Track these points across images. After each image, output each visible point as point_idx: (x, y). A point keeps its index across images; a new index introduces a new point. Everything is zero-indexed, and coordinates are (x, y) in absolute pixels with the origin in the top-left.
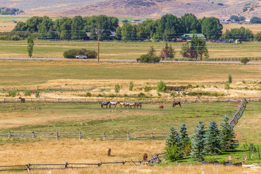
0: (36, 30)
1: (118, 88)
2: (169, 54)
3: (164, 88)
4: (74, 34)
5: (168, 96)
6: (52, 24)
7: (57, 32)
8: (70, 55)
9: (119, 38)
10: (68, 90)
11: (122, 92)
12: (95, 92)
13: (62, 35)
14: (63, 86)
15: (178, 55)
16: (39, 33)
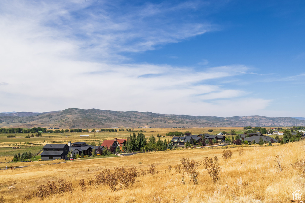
0: (2, 131)
1: (17, 144)
2: (33, 136)
3: (28, 143)
4: (11, 132)
5: (29, 145)
6: (6, 130)
7: (7, 132)
8: (8, 137)
9: (22, 133)
10: (5, 145)
11: (18, 145)
12: (11, 145)
13: (8, 132)
14: (4, 144)
15: (35, 136)
16: (3, 132)
